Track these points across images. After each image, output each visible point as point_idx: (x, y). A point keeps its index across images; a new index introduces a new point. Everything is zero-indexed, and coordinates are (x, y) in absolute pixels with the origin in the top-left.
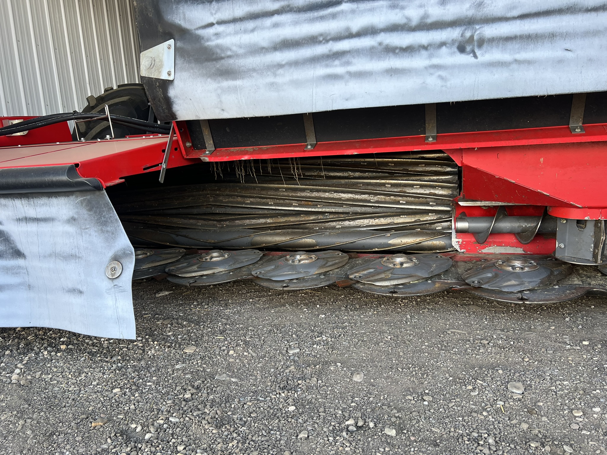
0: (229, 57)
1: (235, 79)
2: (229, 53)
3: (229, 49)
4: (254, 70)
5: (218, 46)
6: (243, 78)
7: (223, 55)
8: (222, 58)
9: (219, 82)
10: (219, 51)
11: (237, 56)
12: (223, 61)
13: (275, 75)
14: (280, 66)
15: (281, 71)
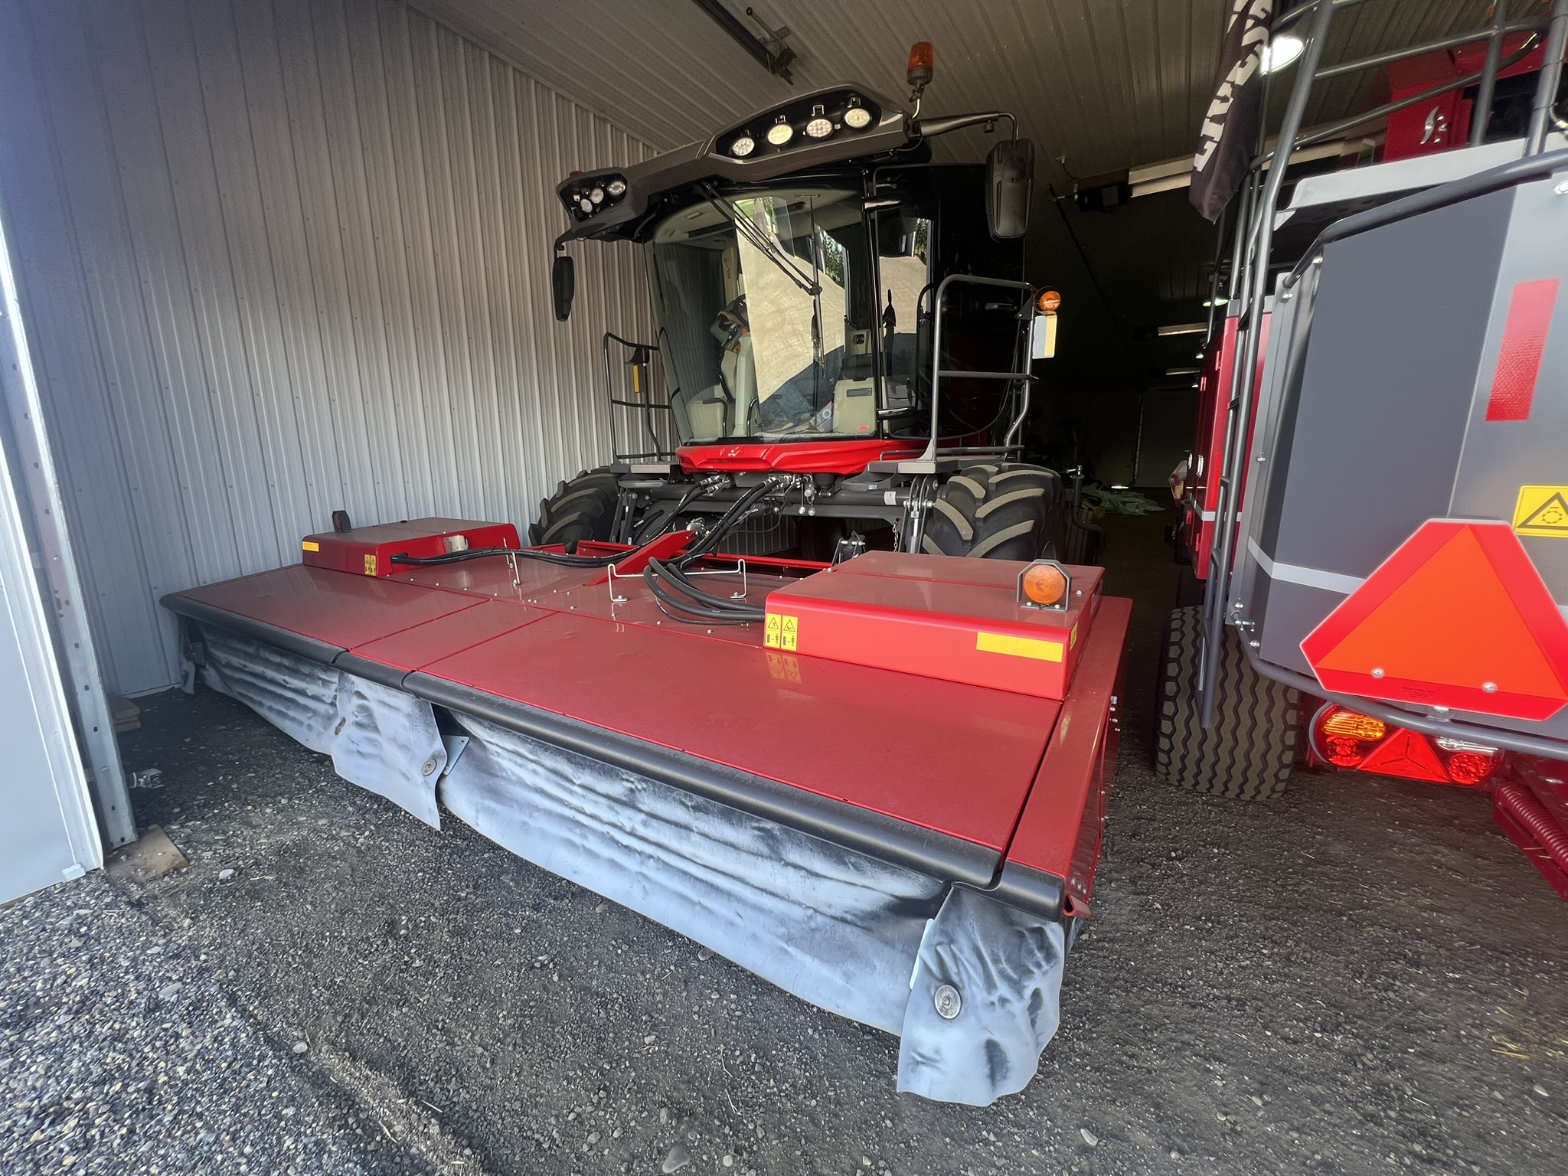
0: (503, 778)
1: (498, 801)
2: (504, 774)
3: (505, 770)
4: (517, 801)
5: (497, 763)
6: (505, 805)
7: (499, 774)
8: (497, 776)
9: (483, 798)
10: (498, 768)
11: (509, 780)
12: (496, 779)
13: (531, 816)
14: (537, 809)
15: (536, 814)
